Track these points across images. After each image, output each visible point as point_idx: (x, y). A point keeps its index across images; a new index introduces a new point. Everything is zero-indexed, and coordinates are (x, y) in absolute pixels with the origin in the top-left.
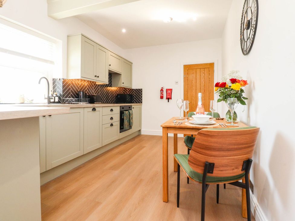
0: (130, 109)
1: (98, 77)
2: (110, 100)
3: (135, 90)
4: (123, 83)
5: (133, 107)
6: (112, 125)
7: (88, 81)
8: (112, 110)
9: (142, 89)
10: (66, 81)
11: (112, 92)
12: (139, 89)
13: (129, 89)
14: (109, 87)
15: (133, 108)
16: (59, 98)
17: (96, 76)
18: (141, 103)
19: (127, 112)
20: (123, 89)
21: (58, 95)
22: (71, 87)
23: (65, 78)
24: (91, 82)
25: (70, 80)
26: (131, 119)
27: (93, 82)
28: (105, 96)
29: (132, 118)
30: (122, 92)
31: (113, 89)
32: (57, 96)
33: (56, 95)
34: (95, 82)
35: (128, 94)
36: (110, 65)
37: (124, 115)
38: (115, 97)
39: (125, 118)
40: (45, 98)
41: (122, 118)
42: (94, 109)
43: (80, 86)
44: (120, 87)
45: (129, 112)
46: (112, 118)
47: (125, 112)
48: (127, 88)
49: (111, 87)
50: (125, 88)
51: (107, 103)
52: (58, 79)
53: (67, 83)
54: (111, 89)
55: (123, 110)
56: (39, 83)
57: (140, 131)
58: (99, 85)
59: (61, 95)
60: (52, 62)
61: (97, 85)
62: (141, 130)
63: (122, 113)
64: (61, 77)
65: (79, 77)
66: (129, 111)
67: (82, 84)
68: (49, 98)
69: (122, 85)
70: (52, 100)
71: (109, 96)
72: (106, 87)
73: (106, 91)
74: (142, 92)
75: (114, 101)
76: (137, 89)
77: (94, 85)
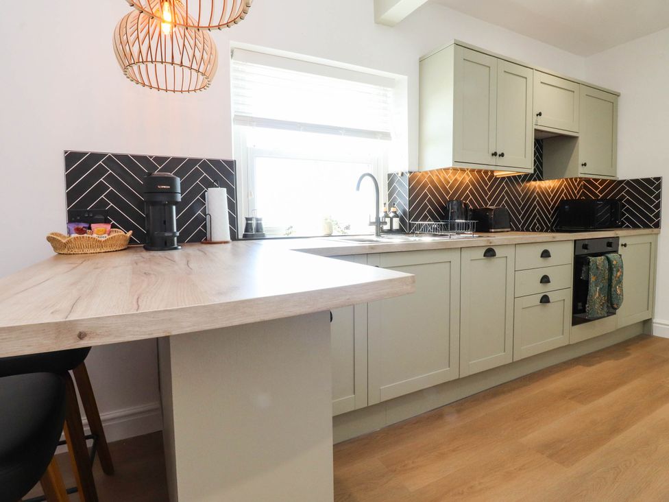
0: (610, 249)
1: (502, 155)
2: (538, 220)
3: (628, 183)
4: (585, 165)
5: (621, 241)
6: (545, 300)
7: (472, 171)
8: (546, 254)
9: (658, 179)
10: (416, 176)
11: (544, 194)
12: (648, 180)
13: (604, 181)
14: (535, 180)
15: (625, 245)
16: (402, 220)
17: (495, 154)
18: (657, 225)
19: (600, 260)
20: (580, 182)
21: (400, 212)
22: (430, 190)
23: (415, 169)
24: (479, 171)
25: (426, 172)
26: (614, 282)
27: (486, 172)
28: (522, 209)
29: (620, 282)
30: (578, 193)
31: (547, 184)
32: (396, 216)
33: (395, 212)
34: (492, 172)
35: (602, 199)
36: (540, 114)
37: (588, 270)
38: (552, 209)
39: (592, 279)
40: (371, 224)
41: (583, 277)
42: (490, 253)
43: (451, 188)
44: (571, 179)
45: (608, 259)
46: (545, 280)
47: (592, 259)
48: (596, 180)
49: (540, 180)
50: (588, 181)
51: (528, 230)
52: (400, 175)
53: (418, 182)
54: (540, 188)
55: (586, 251)
56: (358, 188)
57: (647, 323)
58: (503, 179)
59: (404, 212)
60: (386, 135)
61: (497, 179)
62: (654, 321)
63: (580, 263)
64: (406, 169)
65: (449, 163)
66: (610, 256)
67: (456, 180)
68: (378, 223)
69: (581, 172)
70: (387, 227)
71: (535, 206)
72: (523, 181)
73: (526, 194)
74: (659, 187)
75: (550, 222)
76: (637, 181)
77: (490, 179)
